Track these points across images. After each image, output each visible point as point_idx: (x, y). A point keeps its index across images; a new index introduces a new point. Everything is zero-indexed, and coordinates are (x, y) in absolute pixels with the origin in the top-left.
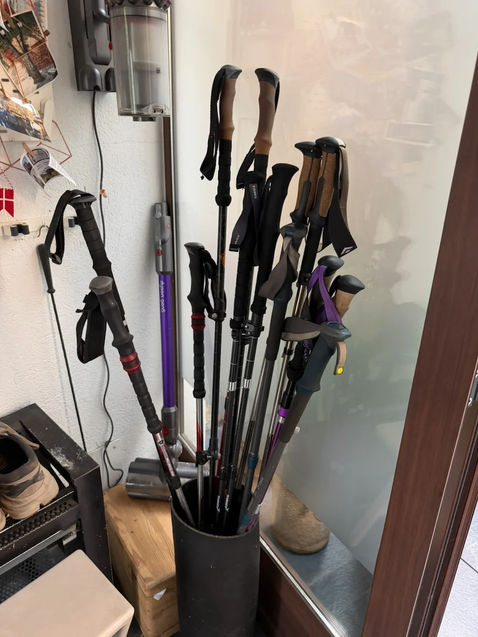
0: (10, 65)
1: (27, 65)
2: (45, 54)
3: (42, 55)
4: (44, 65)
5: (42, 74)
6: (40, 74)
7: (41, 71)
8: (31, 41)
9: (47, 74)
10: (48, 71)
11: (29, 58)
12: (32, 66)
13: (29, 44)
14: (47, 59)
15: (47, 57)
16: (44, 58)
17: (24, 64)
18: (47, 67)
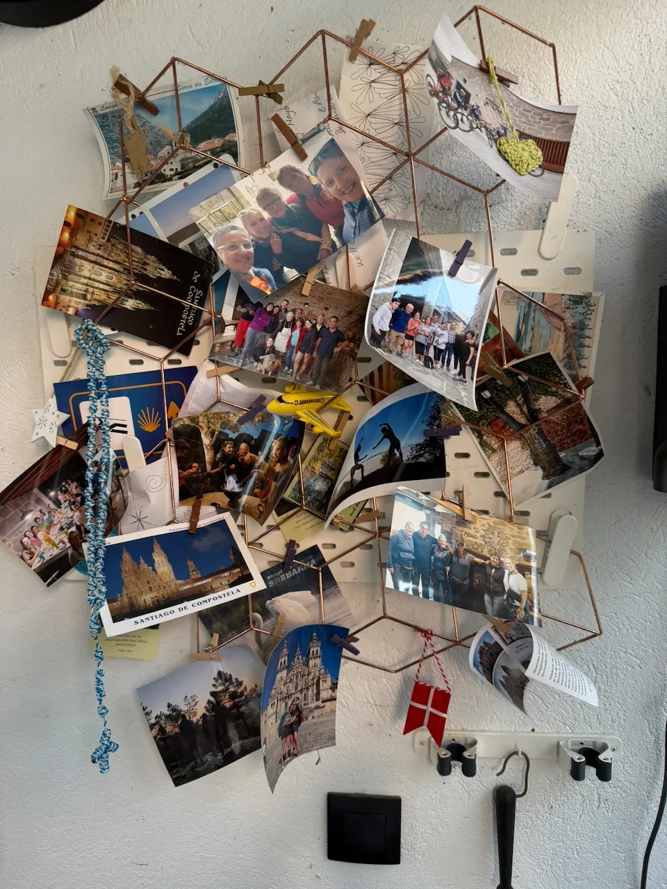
0: (496, 446)
1: (534, 443)
2: (576, 421)
3: (569, 424)
4: (573, 441)
5: (563, 459)
6: (559, 460)
7: (562, 455)
8: (545, 403)
9: (577, 460)
10: (580, 454)
11: (540, 432)
12: (544, 446)
13: (542, 407)
14: (580, 430)
15: (581, 427)
16: (575, 430)
17: (526, 444)
18: (578, 446)
